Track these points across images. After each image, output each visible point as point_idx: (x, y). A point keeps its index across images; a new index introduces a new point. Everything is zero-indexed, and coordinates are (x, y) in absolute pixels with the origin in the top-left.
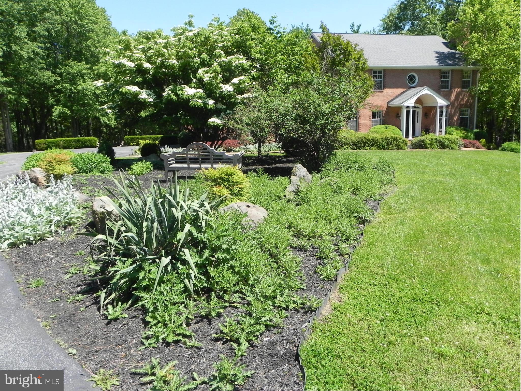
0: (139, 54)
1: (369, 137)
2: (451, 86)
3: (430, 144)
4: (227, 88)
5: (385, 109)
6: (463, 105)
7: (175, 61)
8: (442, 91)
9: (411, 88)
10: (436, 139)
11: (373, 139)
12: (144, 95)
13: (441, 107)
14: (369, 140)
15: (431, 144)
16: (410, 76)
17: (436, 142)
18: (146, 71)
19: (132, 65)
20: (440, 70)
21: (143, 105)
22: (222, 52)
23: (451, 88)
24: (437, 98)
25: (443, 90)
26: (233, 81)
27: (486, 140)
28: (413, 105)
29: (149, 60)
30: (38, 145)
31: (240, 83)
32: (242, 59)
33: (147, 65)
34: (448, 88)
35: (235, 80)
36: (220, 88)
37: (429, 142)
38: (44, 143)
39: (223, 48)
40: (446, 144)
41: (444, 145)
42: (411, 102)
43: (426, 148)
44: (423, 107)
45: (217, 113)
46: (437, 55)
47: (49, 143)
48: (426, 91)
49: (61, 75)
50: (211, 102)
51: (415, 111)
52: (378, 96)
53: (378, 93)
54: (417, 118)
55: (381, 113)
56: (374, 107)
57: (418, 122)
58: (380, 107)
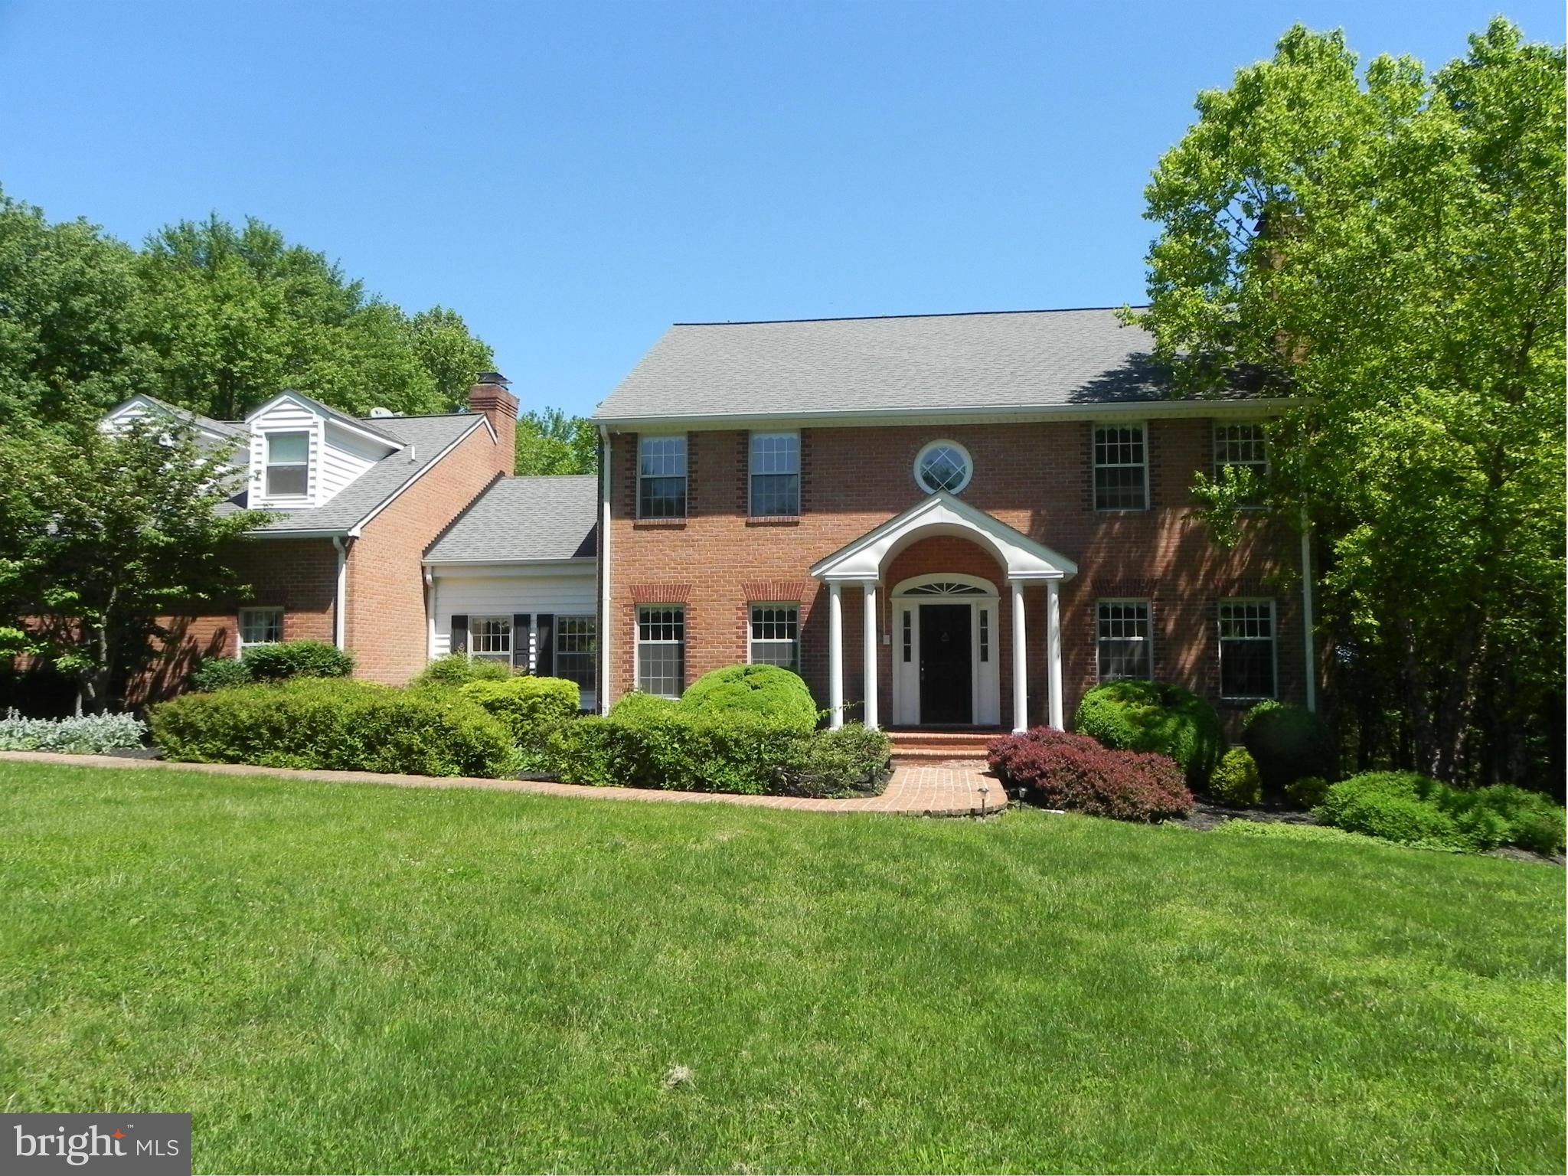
2: (1153, 496)
5: (808, 596)
8: (1102, 518)
16: (934, 453)
24: (998, 544)
25: (1109, 511)
28: (875, 575)
42: (863, 562)
44: (1003, 592)
48: (939, 512)
51: (966, 609)
52: (777, 541)
53: (774, 530)
54: (984, 637)
55: (793, 615)
56: (757, 587)
57: (984, 657)
58: (787, 586)
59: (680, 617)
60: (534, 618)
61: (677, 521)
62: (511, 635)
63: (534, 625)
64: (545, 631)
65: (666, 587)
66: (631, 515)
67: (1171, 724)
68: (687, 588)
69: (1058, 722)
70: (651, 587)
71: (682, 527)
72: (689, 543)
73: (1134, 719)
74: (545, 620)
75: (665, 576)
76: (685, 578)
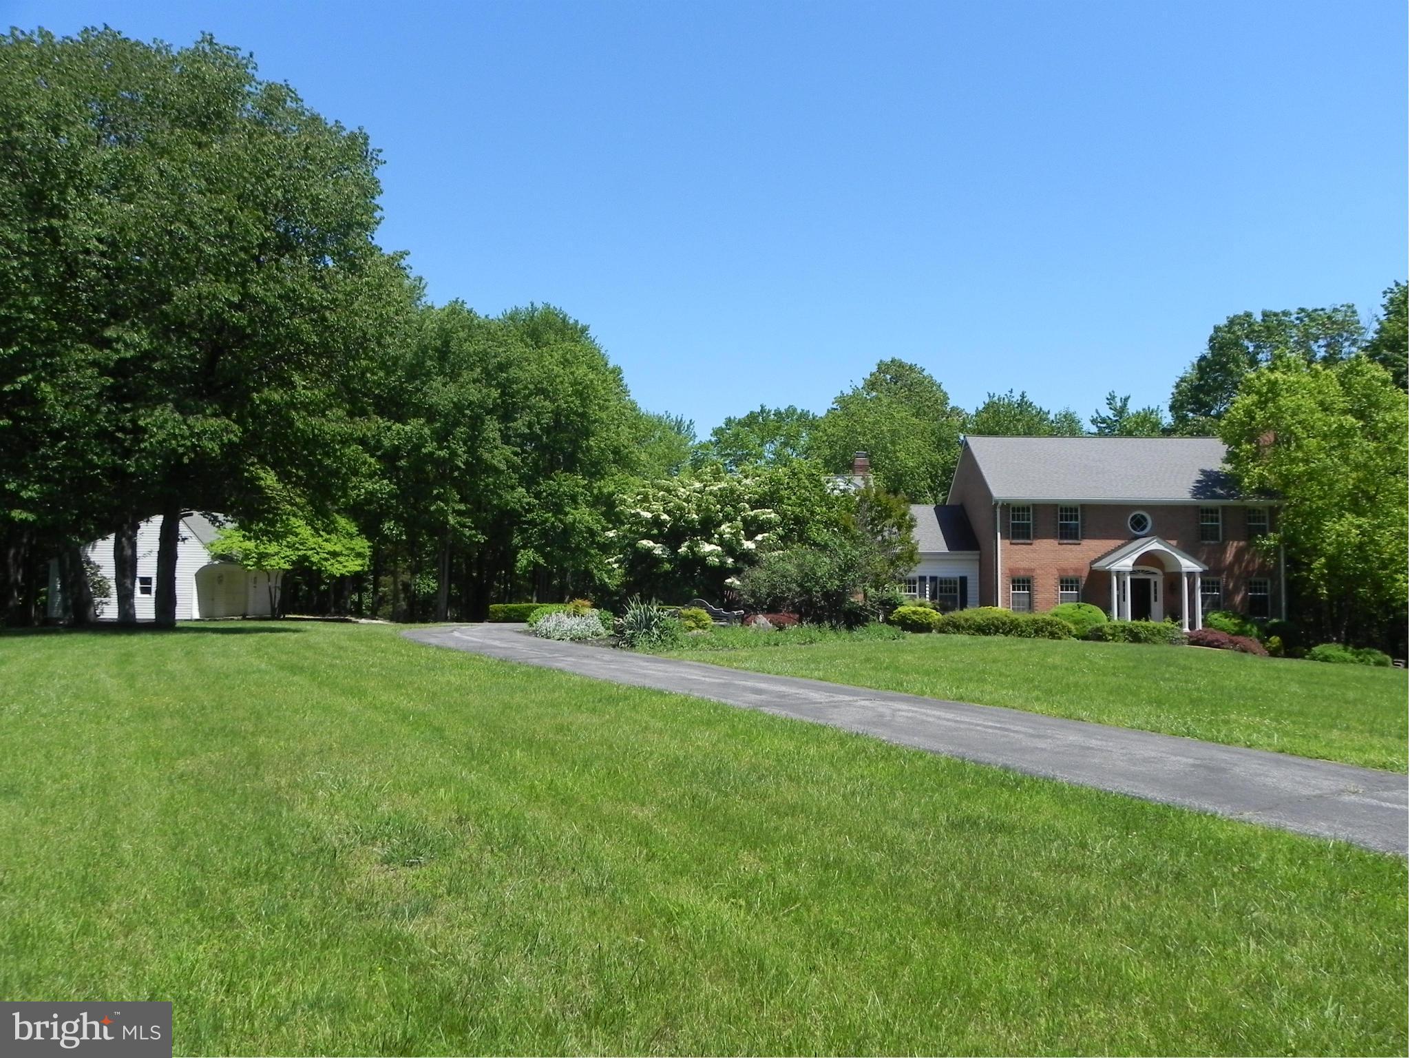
0: (657, 506)
1: (1005, 619)
2: (1224, 536)
3: (1111, 635)
4: (749, 545)
5: (1085, 574)
6: (1253, 571)
7: (695, 516)
8: (1203, 545)
9: (1137, 538)
10: (1124, 627)
11: (1012, 622)
12: (658, 550)
13: (1191, 575)
14: (1004, 624)
15: (1113, 635)
16: (1135, 516)
17: (1123, 631)
18: (664, 523)
19: (648, 515)
20: (1198, 507)
21: (657, 561)
22: (747, 506)
23: (1224, 540)
24: (1178, 557)
25: (1206, 542)
26: (757, 538)
27: (1281, 638)
28: (1131, 569)
29: (668, 512)
30: (493, 613)
31: (763, 541)
32: (770, 513)
33: (665, 517)
34: (1217, 538)
35: (759, 537)
36: (742, 545)
37: (1110, 631)
38: (503, 611)
39: (749, 502)
40: (1142, 636)
41: (1140, 638)
42: (1126, 563)
43: (1107, 640)
44: (1165, 574)
45: (737, 572)
46: (1201, 477)
47: (511, 610)
48: (1154, 545)
49: (537, 495)
50: (730, 561)
51: (1148, 581)
52: (1071, 551)
53: (1070, 546)
54: (1156, 593)
55: (1077, 582)
56: (1064, 570)
57: (1156, 600)
58: (1076, 570)
59: (1029, 582)
60: (928, 578)
61: (1029, 541)
62: (917, 585)
63: (928, 581)
64: (933, 583)
65: (1024, 569)
66: (1008, 538)
67: (1248, 627)
68: (1033, 570)
69: (1199, 626)
70: (1019, 569)
71: (1031, 544)
72: (1034, 551)
73: (1235, 624)
74: (933, 579)
75: (1024, 564)
76: (1033, 565)
